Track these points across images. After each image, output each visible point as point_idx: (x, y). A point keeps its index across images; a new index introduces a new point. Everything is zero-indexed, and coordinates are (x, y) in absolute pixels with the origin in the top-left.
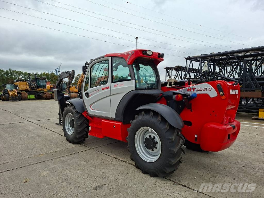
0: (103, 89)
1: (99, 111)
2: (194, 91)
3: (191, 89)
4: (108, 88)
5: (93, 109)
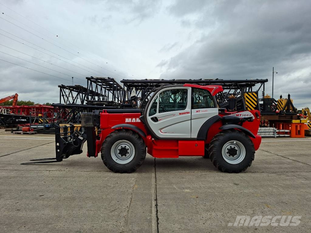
0: (180, 114)
1: (175, 133)
2: (240, 116)
3: (238, 115)
4: (188, 113)
5: (165, 133)
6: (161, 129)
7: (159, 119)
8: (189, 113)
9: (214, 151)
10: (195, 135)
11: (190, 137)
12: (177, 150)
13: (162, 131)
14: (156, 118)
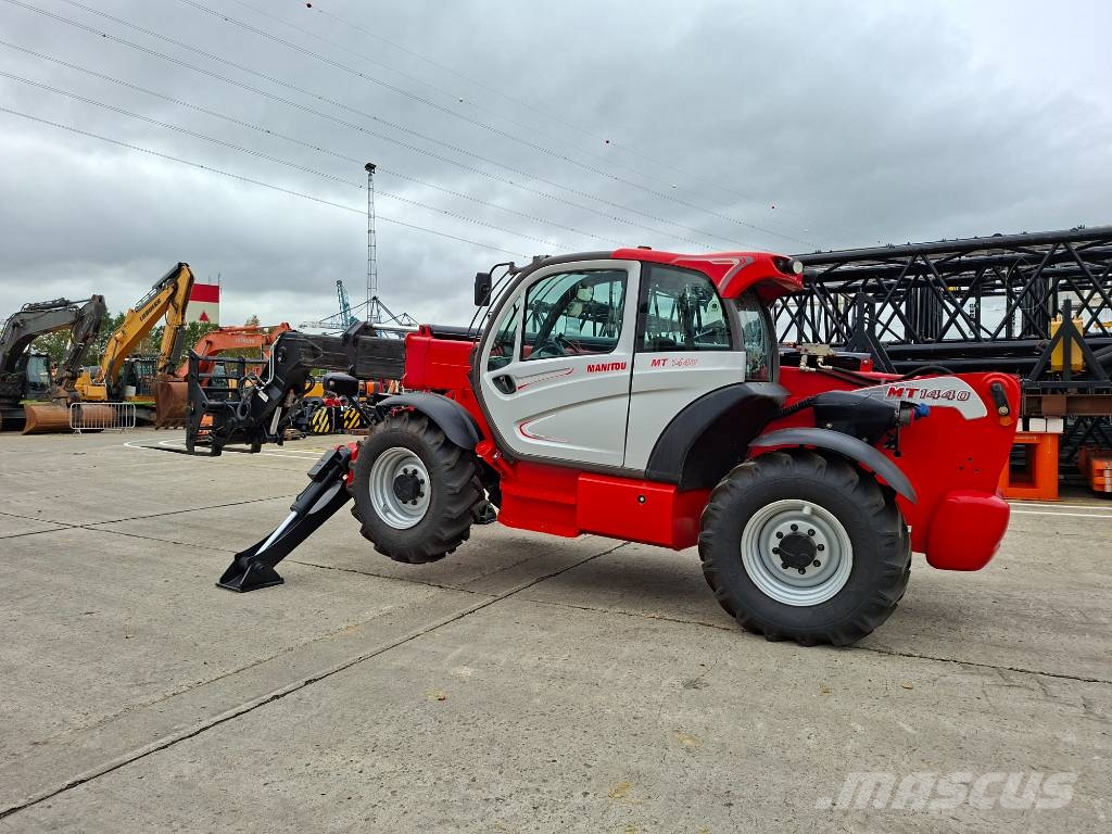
0: (590, 369)
1: (568, 443)
2: (910, 395)
3: (901, 390)
4: (618, 366)
5: (535, 438)
6: (522, 422)
7: (518, 383)
8: (623, 366)
9: (707, 532)
10: (638, 461)
11: (619, 464)
12: (573, 507)
13: (526, 428)
14: (508, 378)
